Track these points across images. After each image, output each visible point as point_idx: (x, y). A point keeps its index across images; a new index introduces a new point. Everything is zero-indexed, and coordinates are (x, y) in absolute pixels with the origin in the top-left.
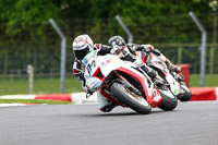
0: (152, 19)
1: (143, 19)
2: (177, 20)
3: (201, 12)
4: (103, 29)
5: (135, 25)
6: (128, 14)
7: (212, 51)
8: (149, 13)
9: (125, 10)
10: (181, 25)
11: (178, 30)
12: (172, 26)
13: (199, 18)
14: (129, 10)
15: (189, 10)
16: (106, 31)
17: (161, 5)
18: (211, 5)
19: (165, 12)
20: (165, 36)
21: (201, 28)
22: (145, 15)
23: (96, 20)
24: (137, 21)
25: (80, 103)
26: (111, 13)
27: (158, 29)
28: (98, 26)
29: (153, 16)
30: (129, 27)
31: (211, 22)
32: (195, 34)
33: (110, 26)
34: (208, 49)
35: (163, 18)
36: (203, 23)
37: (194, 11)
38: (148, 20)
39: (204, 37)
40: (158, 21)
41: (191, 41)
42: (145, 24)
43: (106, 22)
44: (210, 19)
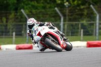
0: (38, 11)
1: (34, 11)
2: (50, 12)
3: (61, 8)
4: (15, 15)
5: (30, 13)
6: (27, 8)
7: (66, 26)
8: (37, 8)
9: (25, 7)
10: (52, 14)
11: (50, 16)
12: (47, 14)
13: (60, 10)
14: (27, 7)
15: (55, 7)
16: (16, 17)
17: (42, 5)
18: (65, 4)
19: (44, 8)
20: (44, 19)
21: (61, 15)
22: (35, 9)
23: (12, 11)
24: (31, 12)
25: (5, 50)
26: (19, 8)
27: (41, 16)
28: (13, 14)
29: (38, 10)
30: (27, 15)
31: (65, 12)
32: (58, 18)
33: (18, 14)
34: (64, 25)
35: (43, 10)
36: (62, 13)
37: (57, 7)
38: (36, 11)
39: (62, 19)
40: (41, 12)
41: (56, 21)
42: (35, 13)
43: (17, 12)
44: (65, 11)
